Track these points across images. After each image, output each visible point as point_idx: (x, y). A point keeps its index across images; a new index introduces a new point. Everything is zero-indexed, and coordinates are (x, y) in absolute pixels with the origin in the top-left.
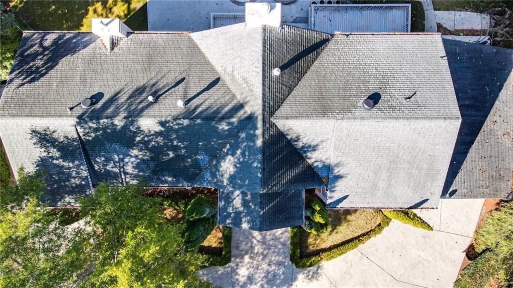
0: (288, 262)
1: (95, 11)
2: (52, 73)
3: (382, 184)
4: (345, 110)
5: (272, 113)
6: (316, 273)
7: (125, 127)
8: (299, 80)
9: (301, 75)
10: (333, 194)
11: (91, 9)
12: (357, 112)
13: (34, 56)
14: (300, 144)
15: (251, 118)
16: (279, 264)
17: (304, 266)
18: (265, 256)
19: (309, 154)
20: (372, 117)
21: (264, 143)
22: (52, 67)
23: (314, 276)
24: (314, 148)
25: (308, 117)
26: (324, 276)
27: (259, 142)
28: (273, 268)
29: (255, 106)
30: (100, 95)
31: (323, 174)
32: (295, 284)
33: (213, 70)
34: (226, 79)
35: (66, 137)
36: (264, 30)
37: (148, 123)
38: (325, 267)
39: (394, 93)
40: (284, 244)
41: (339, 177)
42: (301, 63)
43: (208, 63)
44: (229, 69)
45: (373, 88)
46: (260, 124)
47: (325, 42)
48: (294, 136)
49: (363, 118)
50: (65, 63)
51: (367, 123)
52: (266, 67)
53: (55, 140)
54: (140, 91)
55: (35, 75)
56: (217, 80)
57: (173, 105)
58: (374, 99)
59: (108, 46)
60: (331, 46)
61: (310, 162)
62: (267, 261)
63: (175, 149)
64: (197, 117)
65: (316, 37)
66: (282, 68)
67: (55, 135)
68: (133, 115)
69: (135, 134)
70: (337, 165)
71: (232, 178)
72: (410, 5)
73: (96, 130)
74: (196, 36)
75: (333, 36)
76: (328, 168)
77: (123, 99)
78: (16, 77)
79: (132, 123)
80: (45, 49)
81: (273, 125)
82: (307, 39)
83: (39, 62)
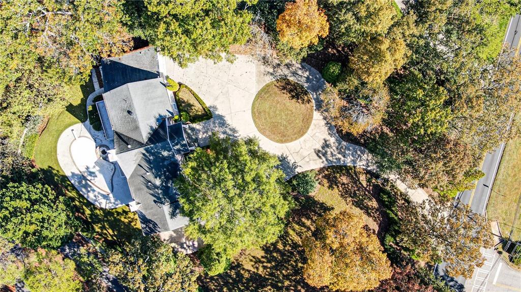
0: (212, 120)
1: (135, 225)
2: (152, 220)
3: (159, 100)
4: (135, 121)
5: (143, 144)
6: (213, 107)
7: (161, 189)
8: (131, 138)
9: (129, 138)
10: (167, 115)
11: (135, 227)
12: (135, 117)
13: (150, 228)
14: (151, 132)
15: (147, 150)
16: (214, 123)
17: (210, 113)
18: (212, 130)
19: (154, 128)
20: (135, 112)
21: (152, 144)
22: (151, 221)
23: (215, 108)
24: (151, 127)
25: (141, 132)
26: (214, 104)
27: (152, 145)
28: (216, 125)
29: (142, 150)
30: (154, 201)
31: (161, 121)
32: (220, 114)
33: (136, 168)
34: (138, 162)
35: (170, 208)
36: (117, 154)
37: (158, 182)
38: (210, 104)
39: (125, 106)
40: (205, 124)
41: (160, 115)
42: (125, 139)
43: (135, 170)
44: (134, 162)
45: (126, 113)
46: (146, 147)
47: (116, 133)
48: (149, 135)
49: (136, 115)
50: (149, 217)
51: (137, 113)
52: (129, 150)
53: (172, 211)
54: (148, 187)
55: (155, 225)
56: (139, 165)
57: (150, 176)
58: (129, 112)
59: (139, 205)
60: (117, 130)
61: (157, 127)
62: (214, 128)
63: (165, 172)
64: (151, 167)
65: (116, 136)
66: (128, 145)
67: (171, 211)
68: (156, 187)
69: (163, 186)
70: (155, 117)
71: (169, 151)
72: (96, 103)
73: (165, 198)
74: (128, 177)
75: (114, 131)
76: (158, 120)
77: (151, 192)
78: (157, 230)
79: (159, 187)
80: (147, 226)
81: (147, 143)
82: (117, 139)
83: (151, 226)
